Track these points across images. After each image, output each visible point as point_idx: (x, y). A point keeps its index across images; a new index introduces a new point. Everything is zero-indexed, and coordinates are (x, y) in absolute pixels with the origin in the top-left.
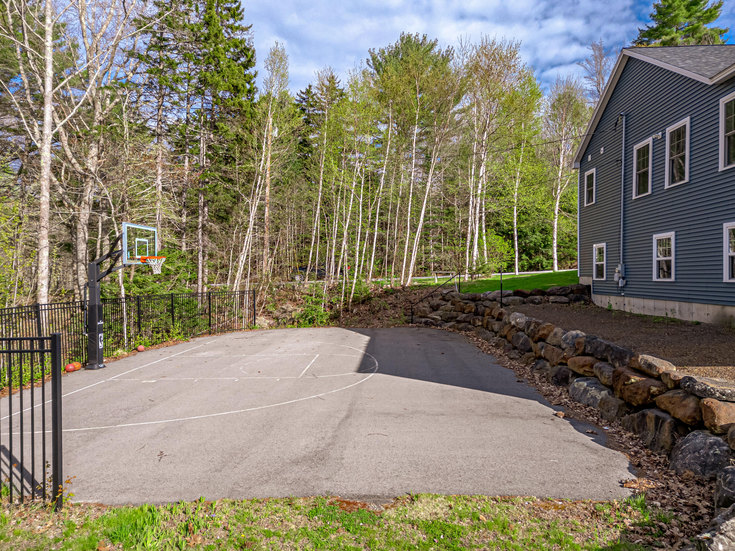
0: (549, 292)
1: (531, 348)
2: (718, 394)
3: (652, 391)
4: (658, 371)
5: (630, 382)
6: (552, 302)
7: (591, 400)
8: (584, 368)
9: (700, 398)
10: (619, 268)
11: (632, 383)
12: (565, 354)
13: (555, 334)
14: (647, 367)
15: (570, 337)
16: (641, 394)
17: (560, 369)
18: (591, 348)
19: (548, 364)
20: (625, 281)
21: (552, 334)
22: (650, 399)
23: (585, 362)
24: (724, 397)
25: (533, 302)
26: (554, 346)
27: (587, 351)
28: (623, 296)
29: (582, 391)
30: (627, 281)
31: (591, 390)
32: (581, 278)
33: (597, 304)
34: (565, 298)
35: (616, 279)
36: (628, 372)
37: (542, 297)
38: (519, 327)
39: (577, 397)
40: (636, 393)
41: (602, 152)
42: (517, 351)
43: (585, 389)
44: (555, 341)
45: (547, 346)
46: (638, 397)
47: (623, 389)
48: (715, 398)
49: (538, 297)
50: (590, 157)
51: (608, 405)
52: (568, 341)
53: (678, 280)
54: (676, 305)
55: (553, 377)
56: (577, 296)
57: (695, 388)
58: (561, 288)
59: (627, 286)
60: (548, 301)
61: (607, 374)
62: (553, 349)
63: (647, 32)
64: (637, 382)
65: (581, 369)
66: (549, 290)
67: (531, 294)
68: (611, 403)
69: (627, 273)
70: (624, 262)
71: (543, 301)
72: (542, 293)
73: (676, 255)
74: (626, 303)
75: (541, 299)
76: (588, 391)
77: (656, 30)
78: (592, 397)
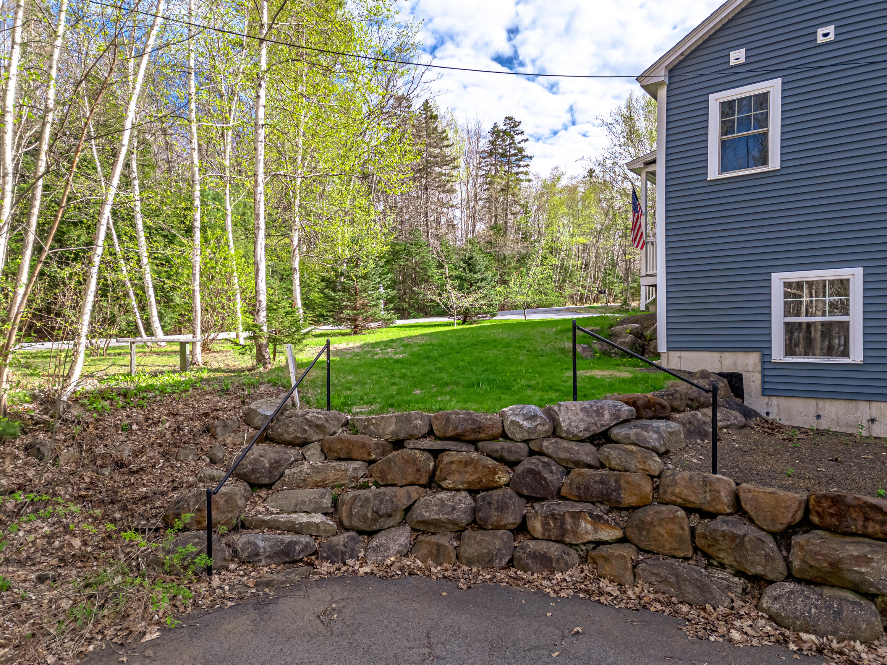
32: (674, 354)
41: (825, 39)
50: (737, 55)
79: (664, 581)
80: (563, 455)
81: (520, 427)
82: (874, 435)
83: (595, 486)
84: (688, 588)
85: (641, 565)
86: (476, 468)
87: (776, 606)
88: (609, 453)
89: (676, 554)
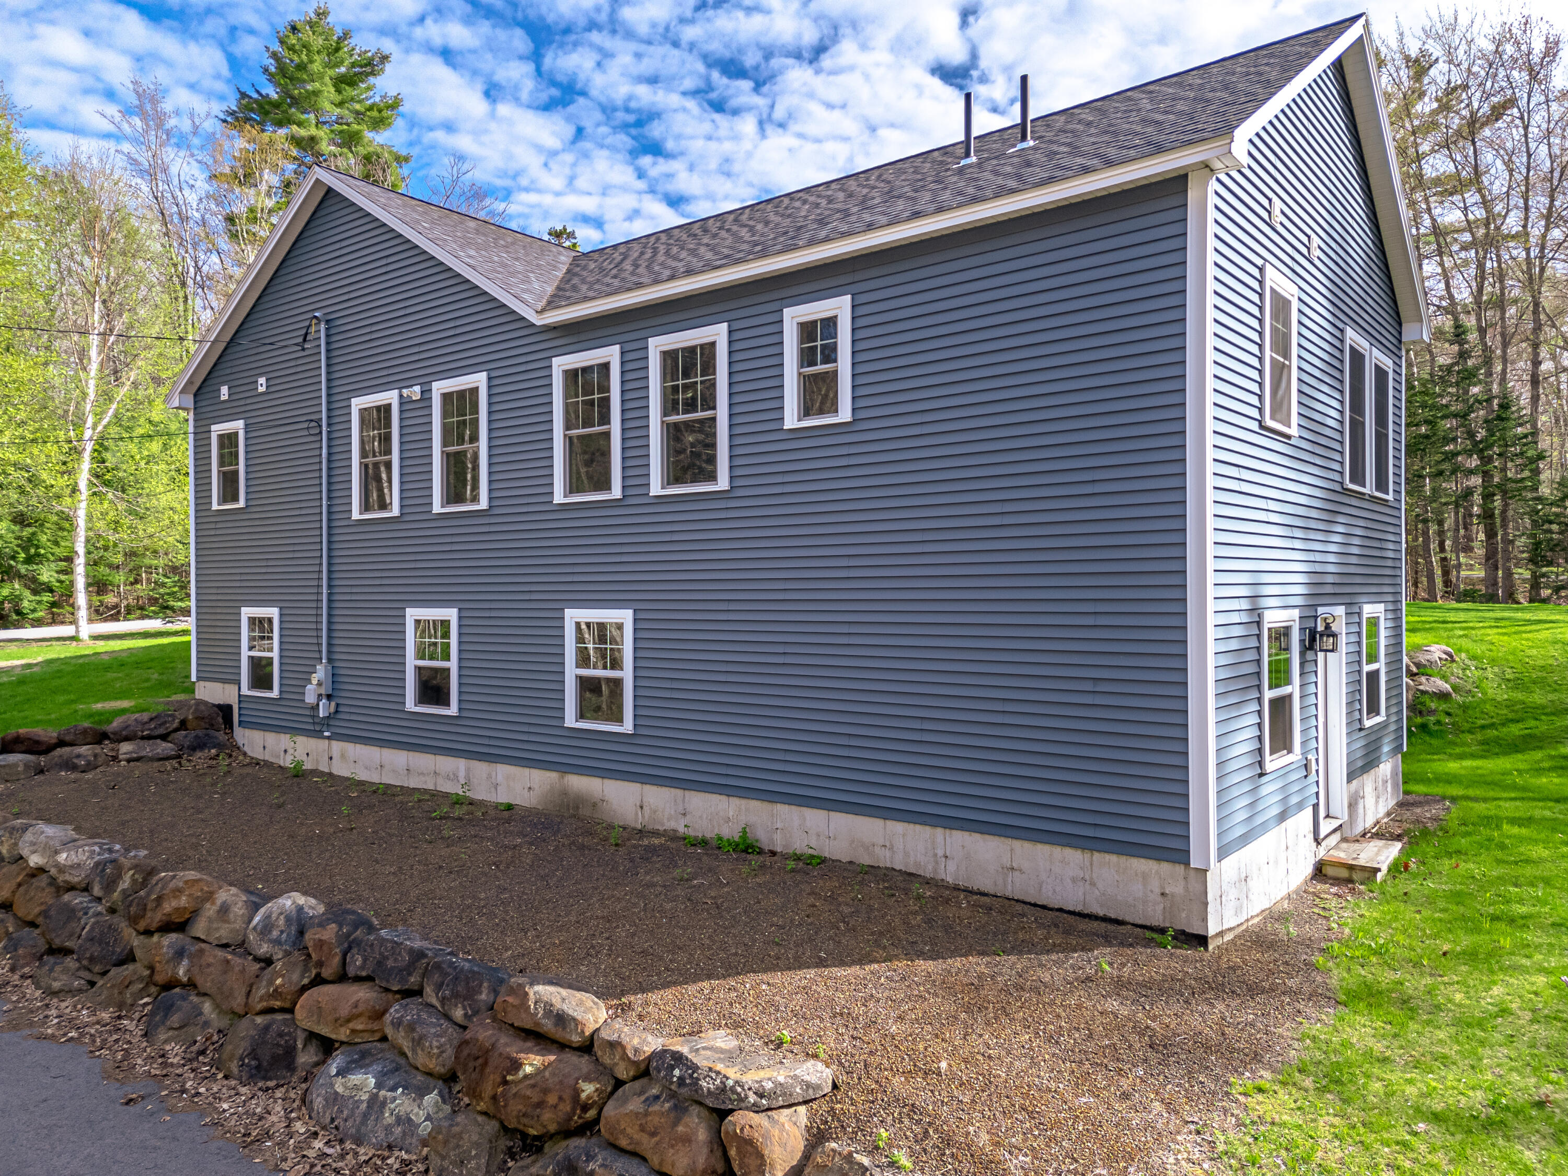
0: (114, 733)
1: (131, 950)
2: (752, 1098)
3: (583, 1096)
4: (583, 1032)
5: (521, 1074)
6: (129, 761)
7: (398, 1130)
8: (351, 1025)
9: (723, 1114)
10: (320, 673)
11: (526, 1077)
12: (279, 981)
13: (224, 910)
14: (556, 1025)
15: (282, 921)
16: (555, 1107)
17: (267, 1028)
18: (365, 960)
19: (207, 1007)
20: (333, 704)
21: (210, 910)
22: (580, 1117)
23: (356, 1006)
24: (764, 1101)
25: (70, 766)
26: (225, 946)
27: (351, 971)
28: (328, 738)
29: (364, 1106)
30: (338, 705)
31: (395, 1099)
32: (202, 683)
33: (250, 753)
34: (164, 745)
35: (310, 698)
36: (509, 1046)
37: (97, 749)
38: (68, 877)
39: (350, 1127)
40: (540, 1104)
41: (261, 389)
42: (70, 962)
43: (374, 1098)
44: (224, 933)
45: (202, 951)
46: (547, 1116)
47: (504, 1094)
48: (747, 1109)
49: (83, 750)
50: (224, 390)
51: (458, 1146)
52: (275, 933)
53: (465, 714)
54: (460, 765)
55: (242, 1059)
56: (197, 737)
57: (701, 1088)
58: (151, 719)
59: (340, 716)
60: (115, 758)
61: (435, 1044)
62: (228, 962)
63: (256, 101)
64: (539, 1072)
65: (342, 1030)
66: (116, 724)
67: (61, 743)
68: (466, 1136)
69: (337, 686)
70: (330, 660)
71: (100, 760)
72: (100, 737)
73: (460, 659)
74: (336, 754)
75: (95, 756)
76: (384, 1104)
77: (276, 105)
78: (399, 1120)
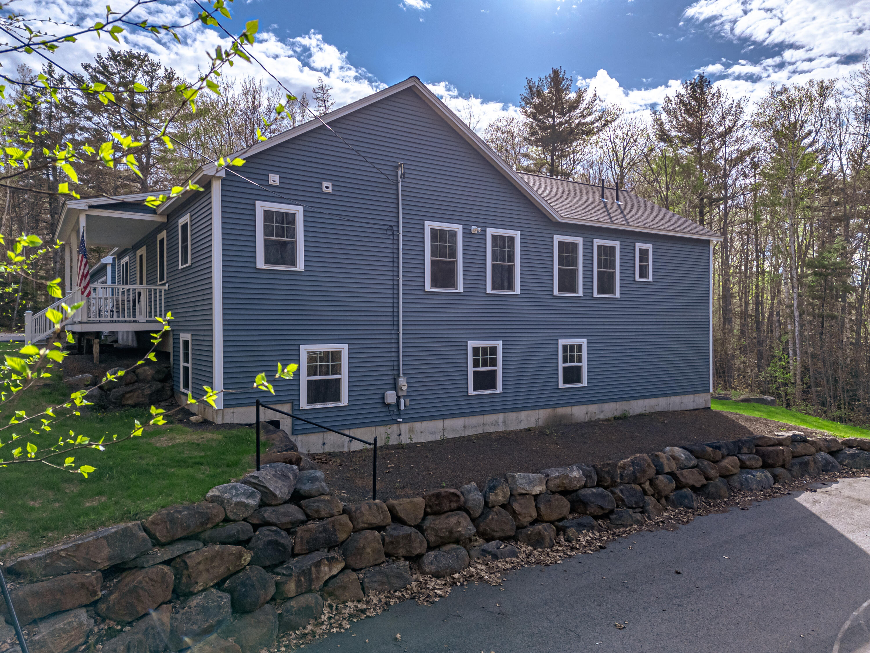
10: (402, 382)
20: (407, 401)
28: (398, 423)
30: (410, 401)
32: (228, 410)
35: (391, 399)
41: (326, 190)
50: (274, 178)
53: (506, 391)
59: (411, 407)
69: (410, 389)
70: (404, 374)
73: (503, 365)
74: (404, 431)
79: (382, 583)
80: (285, 520)
81: (246, 505)
82: (351, 450)
83: (321, 536)
84: (394, 581)
85: (366, 580)
86: (222, 559)
87: (433, 568)
88: (318, 506)
89: (377, 563)
